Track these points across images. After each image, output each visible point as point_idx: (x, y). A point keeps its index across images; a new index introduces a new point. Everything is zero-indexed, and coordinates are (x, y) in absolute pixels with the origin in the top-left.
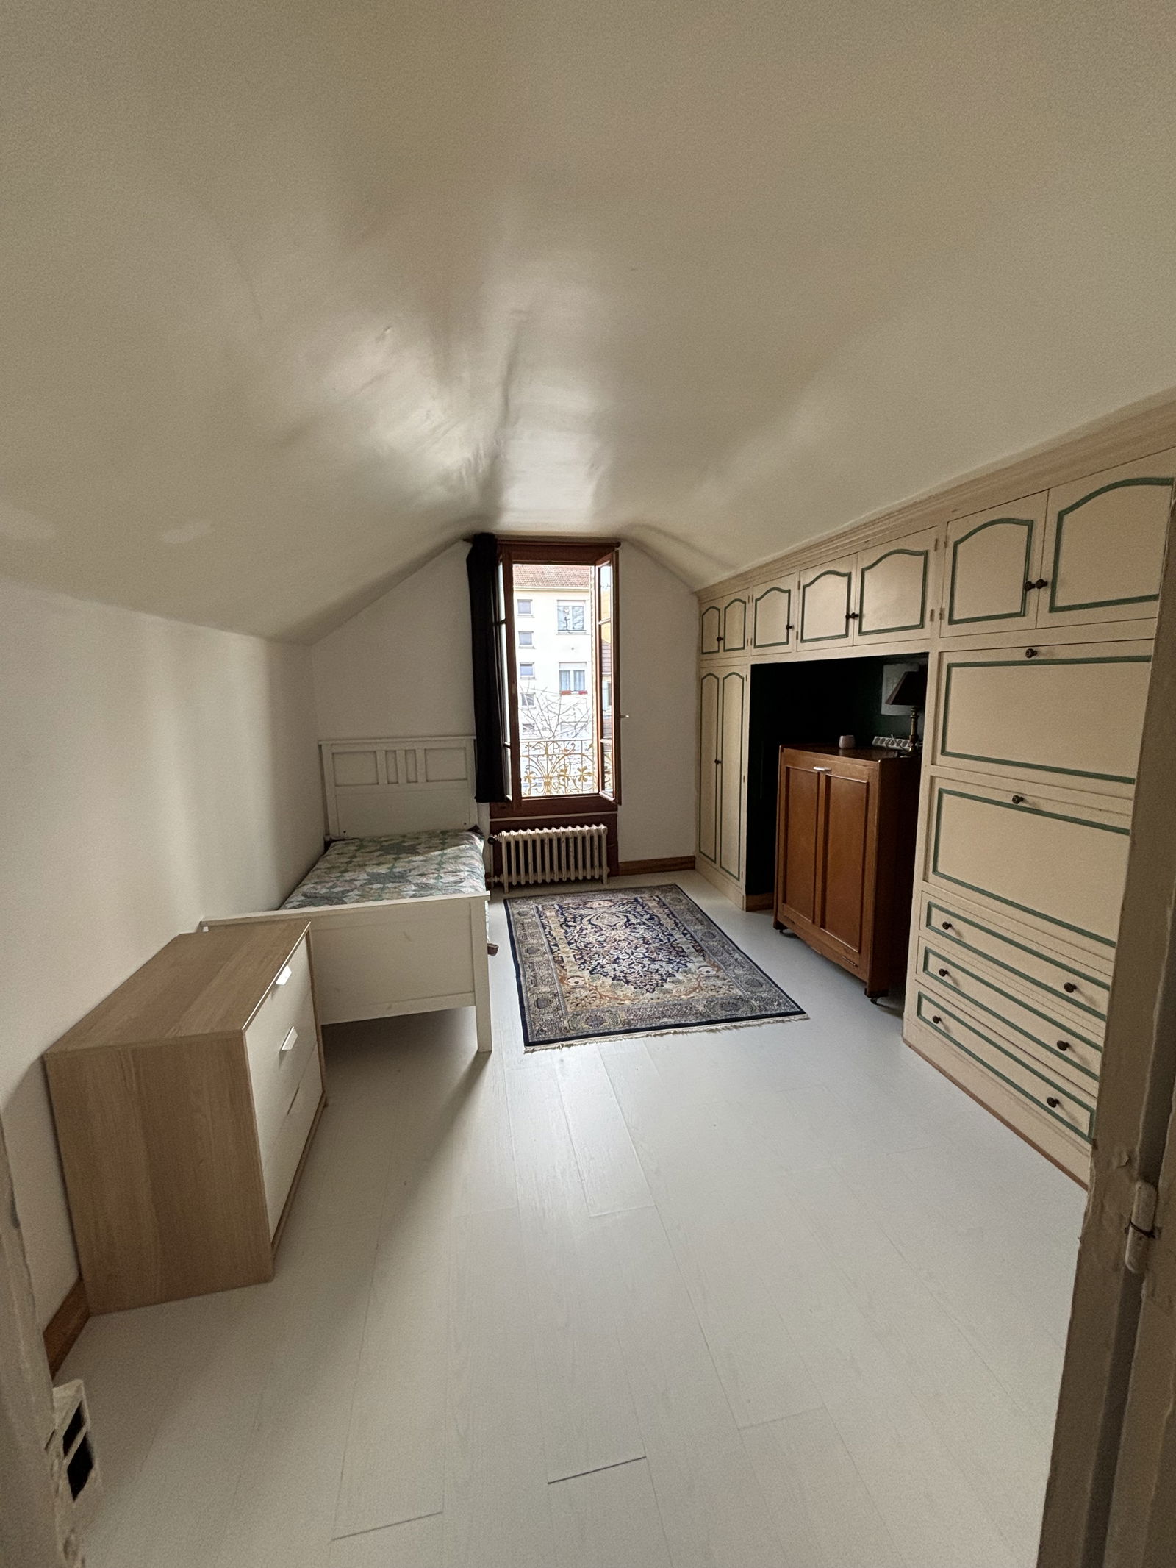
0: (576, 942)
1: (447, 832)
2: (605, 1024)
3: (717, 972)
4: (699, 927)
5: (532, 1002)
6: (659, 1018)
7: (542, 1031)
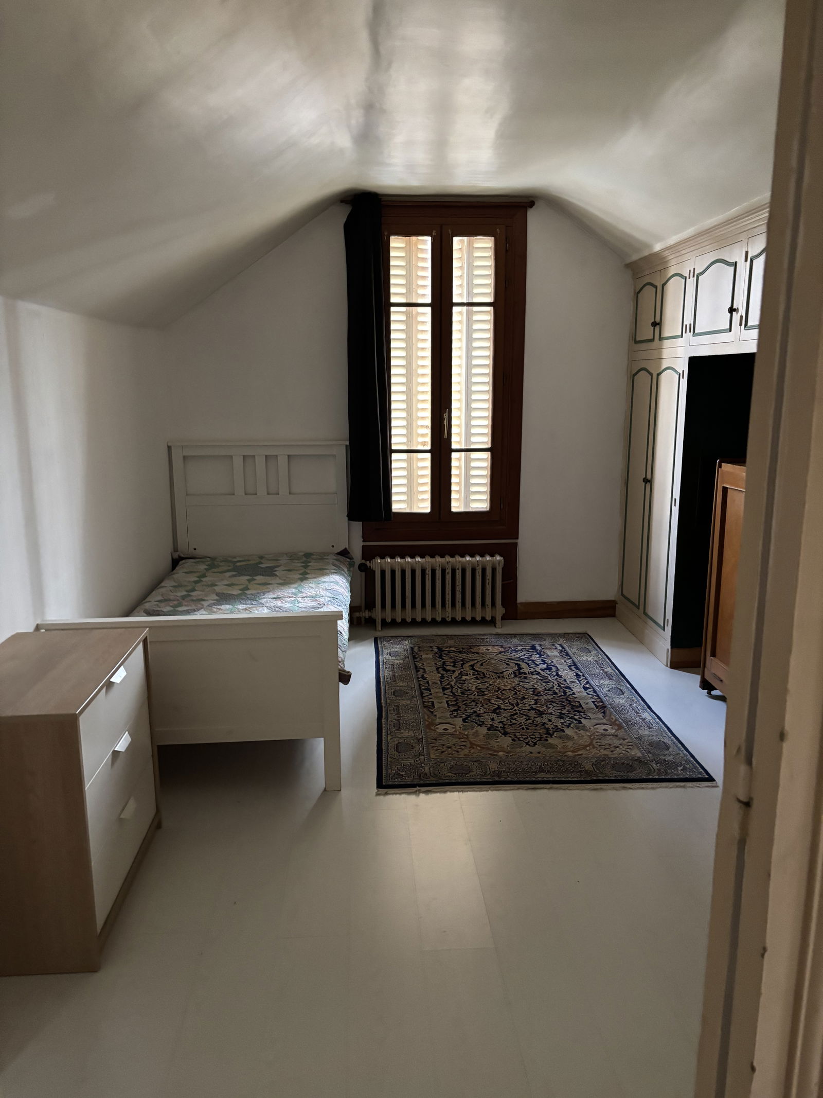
0: (452, 687)
1: (311, 554)
2: (471, 774)
3: (617, 730)
4: (607, 682)
5: (391, 745)
6: (536, 772)
7: (399, 775)
